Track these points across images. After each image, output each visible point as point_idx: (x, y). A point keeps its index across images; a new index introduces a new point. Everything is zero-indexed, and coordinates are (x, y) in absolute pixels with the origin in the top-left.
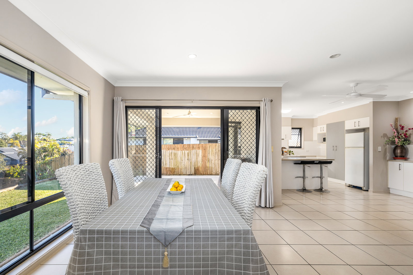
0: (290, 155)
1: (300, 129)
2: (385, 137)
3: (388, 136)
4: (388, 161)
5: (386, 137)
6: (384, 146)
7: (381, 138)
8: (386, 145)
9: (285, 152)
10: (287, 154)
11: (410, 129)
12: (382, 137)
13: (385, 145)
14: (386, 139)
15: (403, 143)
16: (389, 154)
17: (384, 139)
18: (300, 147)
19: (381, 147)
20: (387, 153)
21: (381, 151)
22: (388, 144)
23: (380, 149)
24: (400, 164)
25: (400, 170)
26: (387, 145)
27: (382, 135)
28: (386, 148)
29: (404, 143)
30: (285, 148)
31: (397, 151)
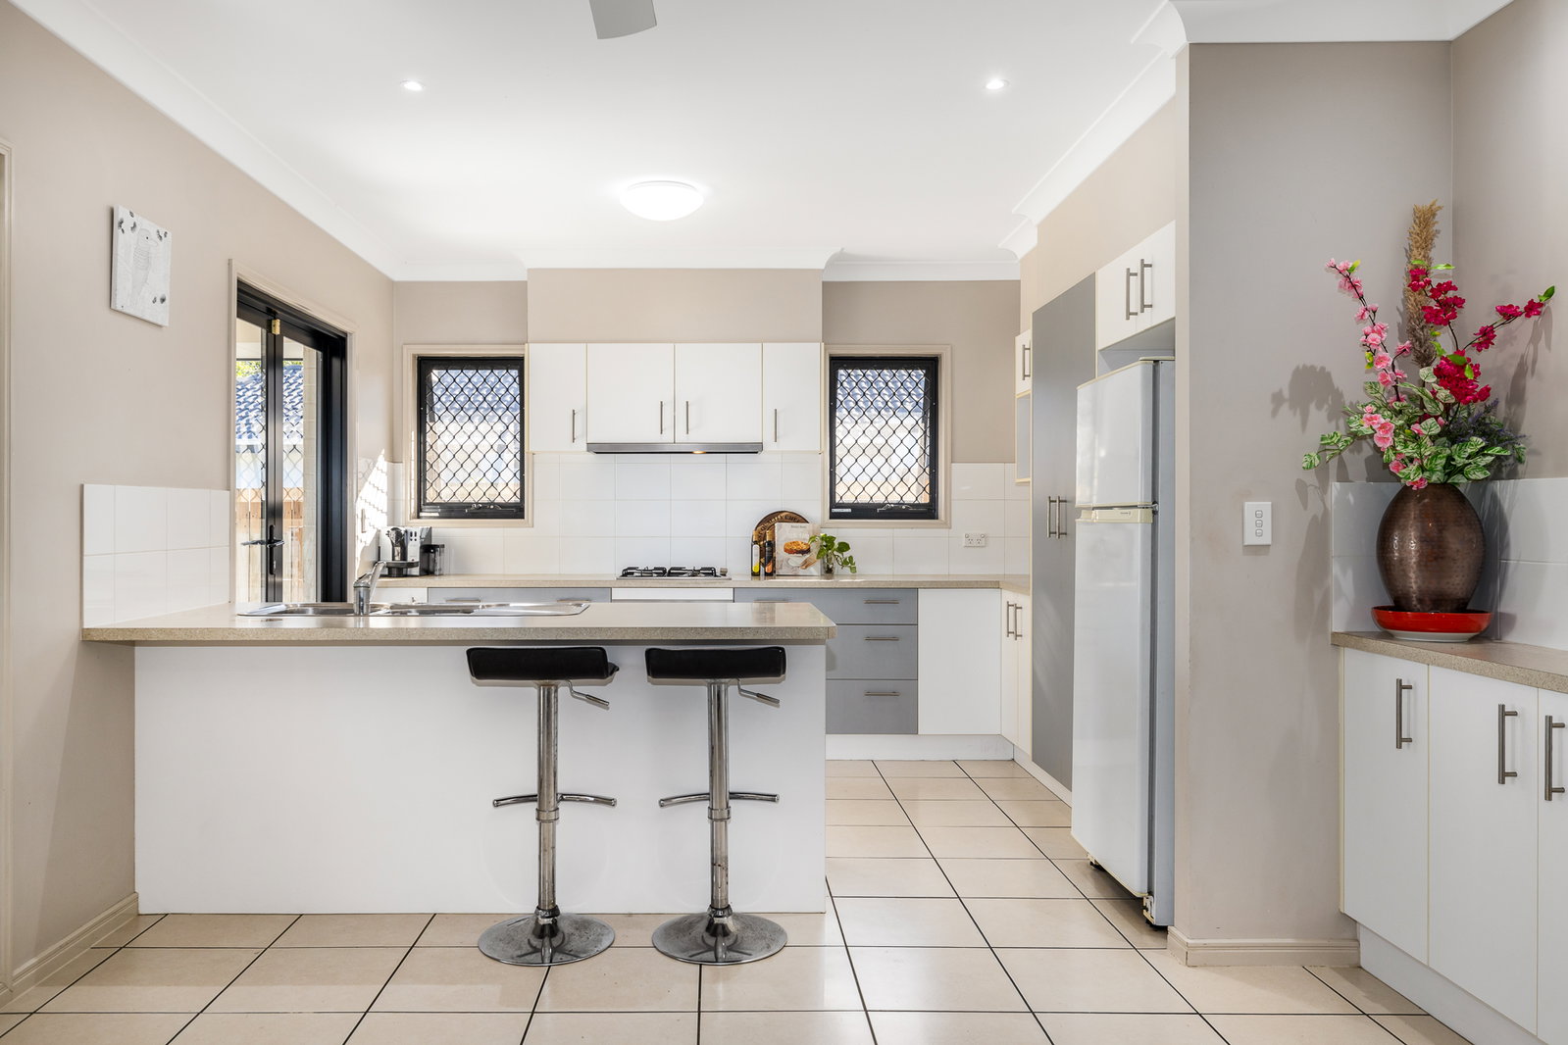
0: (829, 571)
1: (930, 365)
2: (1312, 407)
3: (1338, 395)
4: (1339, 641)
5: (1319, 407)
6: (1301, 487)
7: (1275, 413)
8: (1324, 488)
9: (790, 551)
10: (806, 564)
11: (1508, 313)
12: (1285, 408)
13: (1311, 478)
14: (1320, 423)
15: (1450, 458)
16: (1350, 573)
17: (1304, 423)
18: (927, 512)
19: (1266, 506)
20: (1335, 569)
21: (1266, 540)
22: (1343, 477)
23: (1257, 520)
24: (1401, 687)
25: (1401, 741)
26: (1335, 487)
27: (1283, 383)
28: (1326, 513)
29: (1459, 461)
30: (795, 518)
31: (1402, 540)
